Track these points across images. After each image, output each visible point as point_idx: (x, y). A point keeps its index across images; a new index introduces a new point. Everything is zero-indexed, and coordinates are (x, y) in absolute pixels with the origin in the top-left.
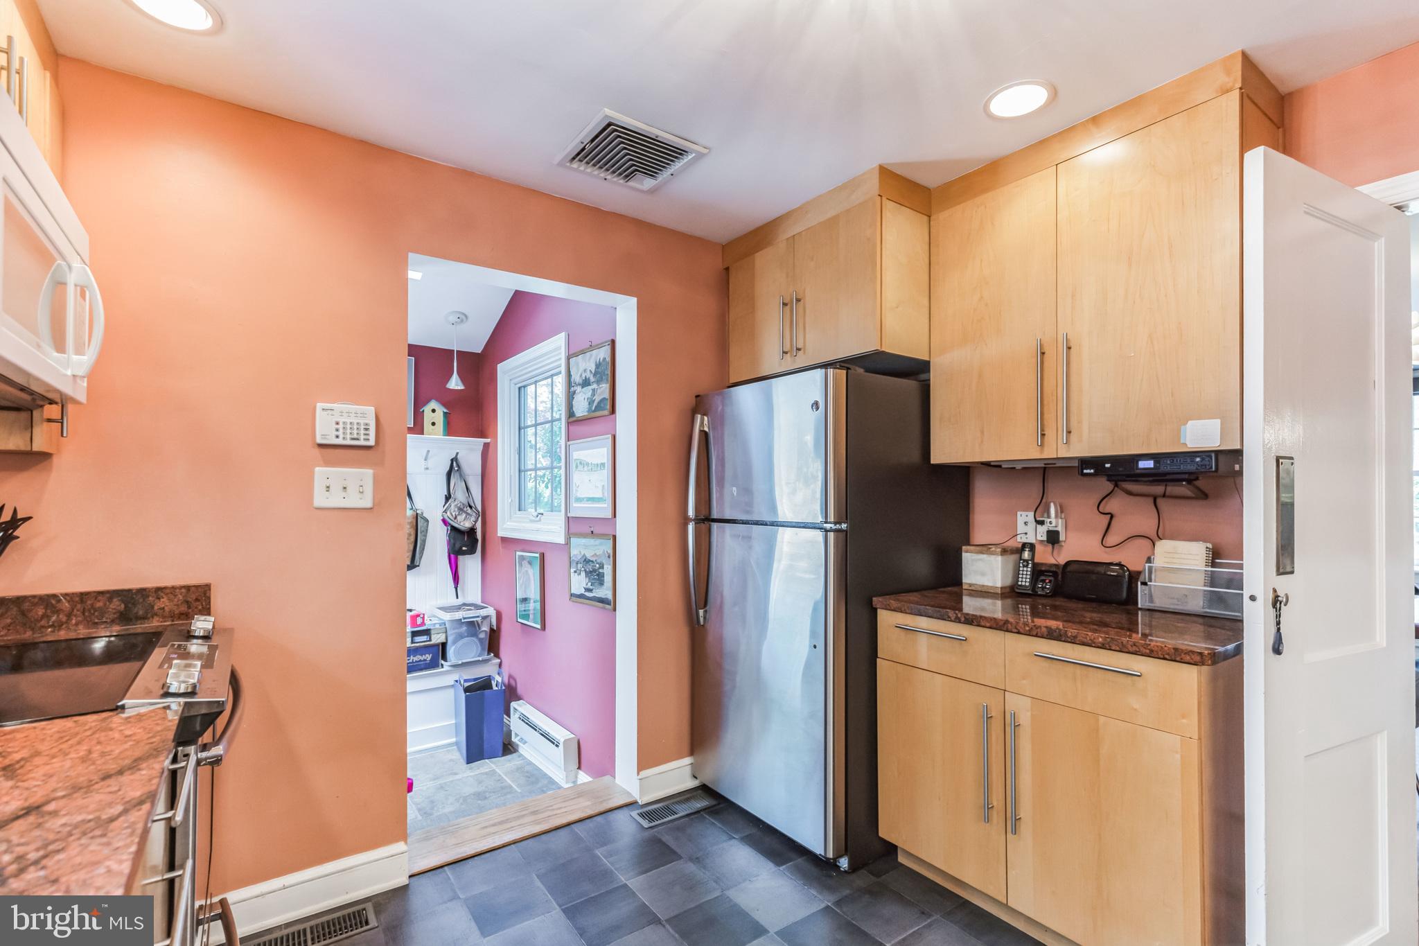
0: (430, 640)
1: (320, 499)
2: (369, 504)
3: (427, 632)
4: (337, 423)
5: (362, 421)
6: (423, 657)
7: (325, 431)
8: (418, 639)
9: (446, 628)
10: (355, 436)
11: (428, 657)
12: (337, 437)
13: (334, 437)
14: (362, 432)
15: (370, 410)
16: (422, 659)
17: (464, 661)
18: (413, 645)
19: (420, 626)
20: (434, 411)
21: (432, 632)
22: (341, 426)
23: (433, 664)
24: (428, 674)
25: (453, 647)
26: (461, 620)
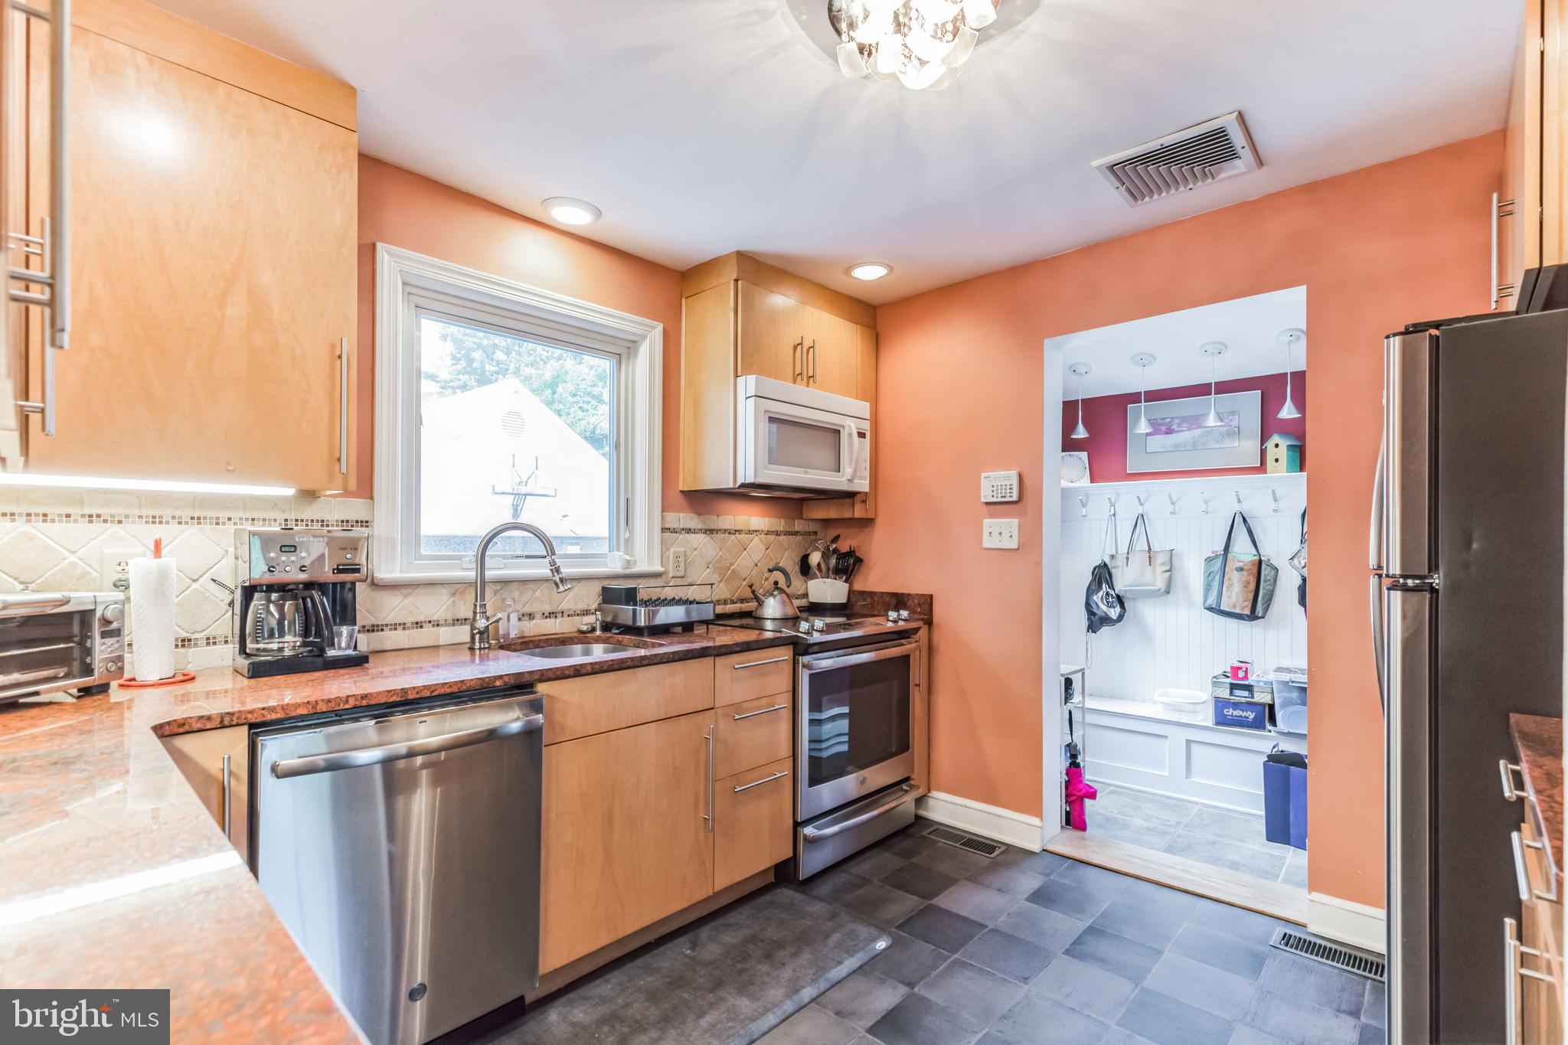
0: (1253, 697)
1: (988, 542)
2: (1015, 546)
3: (1249, 688)
4: (993, 487)
5: (1008, 483)
6: (1244, 714)
7: (986, 494)
8: (1237, 692)
9: (1272, 688)
10: (1004, 495)
11: (1251, 716)
12: (993, 496)
13: (991, 496)
14: (1008, 491)
15: (1014, 474)
16: (1243, 715)
17: (1291, 731)
18: (1232, 697)
19: (1242, 679)
20: (1277, 446)
21: (1255, 689)
22: (995, 488)
23: (1258, 724)
24: (1253, 734)
25: (1282, 712)
26: (1288, 682)
